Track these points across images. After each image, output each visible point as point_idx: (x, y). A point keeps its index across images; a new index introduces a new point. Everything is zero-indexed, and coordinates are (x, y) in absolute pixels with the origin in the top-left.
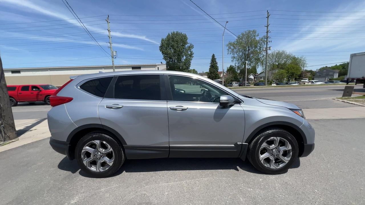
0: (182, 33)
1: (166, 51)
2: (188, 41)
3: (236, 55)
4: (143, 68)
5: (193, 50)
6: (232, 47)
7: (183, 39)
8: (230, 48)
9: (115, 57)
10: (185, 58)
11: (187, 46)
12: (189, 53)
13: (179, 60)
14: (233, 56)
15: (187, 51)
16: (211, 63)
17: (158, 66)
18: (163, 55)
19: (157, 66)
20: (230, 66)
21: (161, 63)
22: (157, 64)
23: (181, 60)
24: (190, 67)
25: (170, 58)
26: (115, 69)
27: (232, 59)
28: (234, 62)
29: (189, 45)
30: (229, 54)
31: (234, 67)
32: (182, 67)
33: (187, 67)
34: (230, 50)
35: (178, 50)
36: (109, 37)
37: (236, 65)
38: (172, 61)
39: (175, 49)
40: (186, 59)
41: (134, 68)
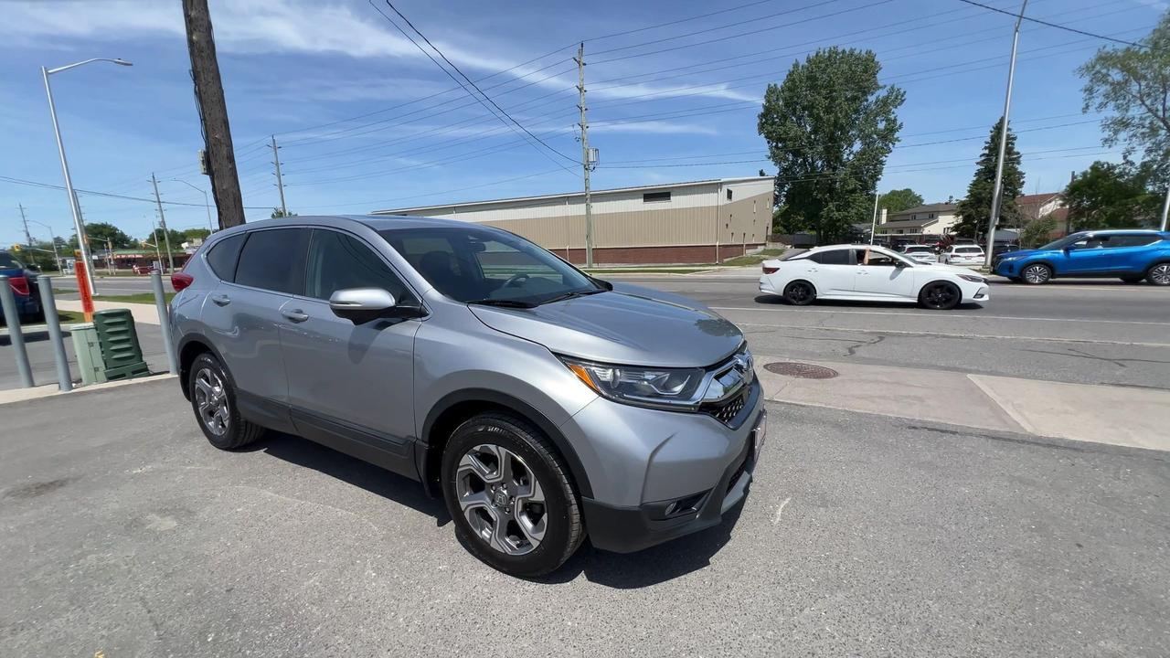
0: (856, 52)
1: (781, 130)
2: (881, 78)
3: (1136, 111)
4: (676, 195)
5: (900, 113)
6: (1116, 75)
7: (860, 72)
8: (1104, 79)
9: (592, 167)
10: (857, 146)
11: (872, 98)
12: (881, 126)
13: (833, 157)
14: (1117, 115)
15: (871, 118)
16: (983, 158)
17: (731, 187)
18: (769, 142)
19: (725, 188)
20: (1092, 168)
21: (762, 173)
22: (722, 181)
23: (839, 159)
24: (878, 182)
25: (796, 153)
26: (591, 202)
27: (1107, 134)
28: (1120, 147)
29: (882, 93)
30: (1092, 109)
31: (1117, 171)
32: (844, 181)
33: (865, 182)
34: (1104, 89)
35: (829, 120)
36: (581, 108)
37: (1130, 158)
38: (803, 165)
39: (818, 119)
40: (862, 153)
41: (650, 196)
